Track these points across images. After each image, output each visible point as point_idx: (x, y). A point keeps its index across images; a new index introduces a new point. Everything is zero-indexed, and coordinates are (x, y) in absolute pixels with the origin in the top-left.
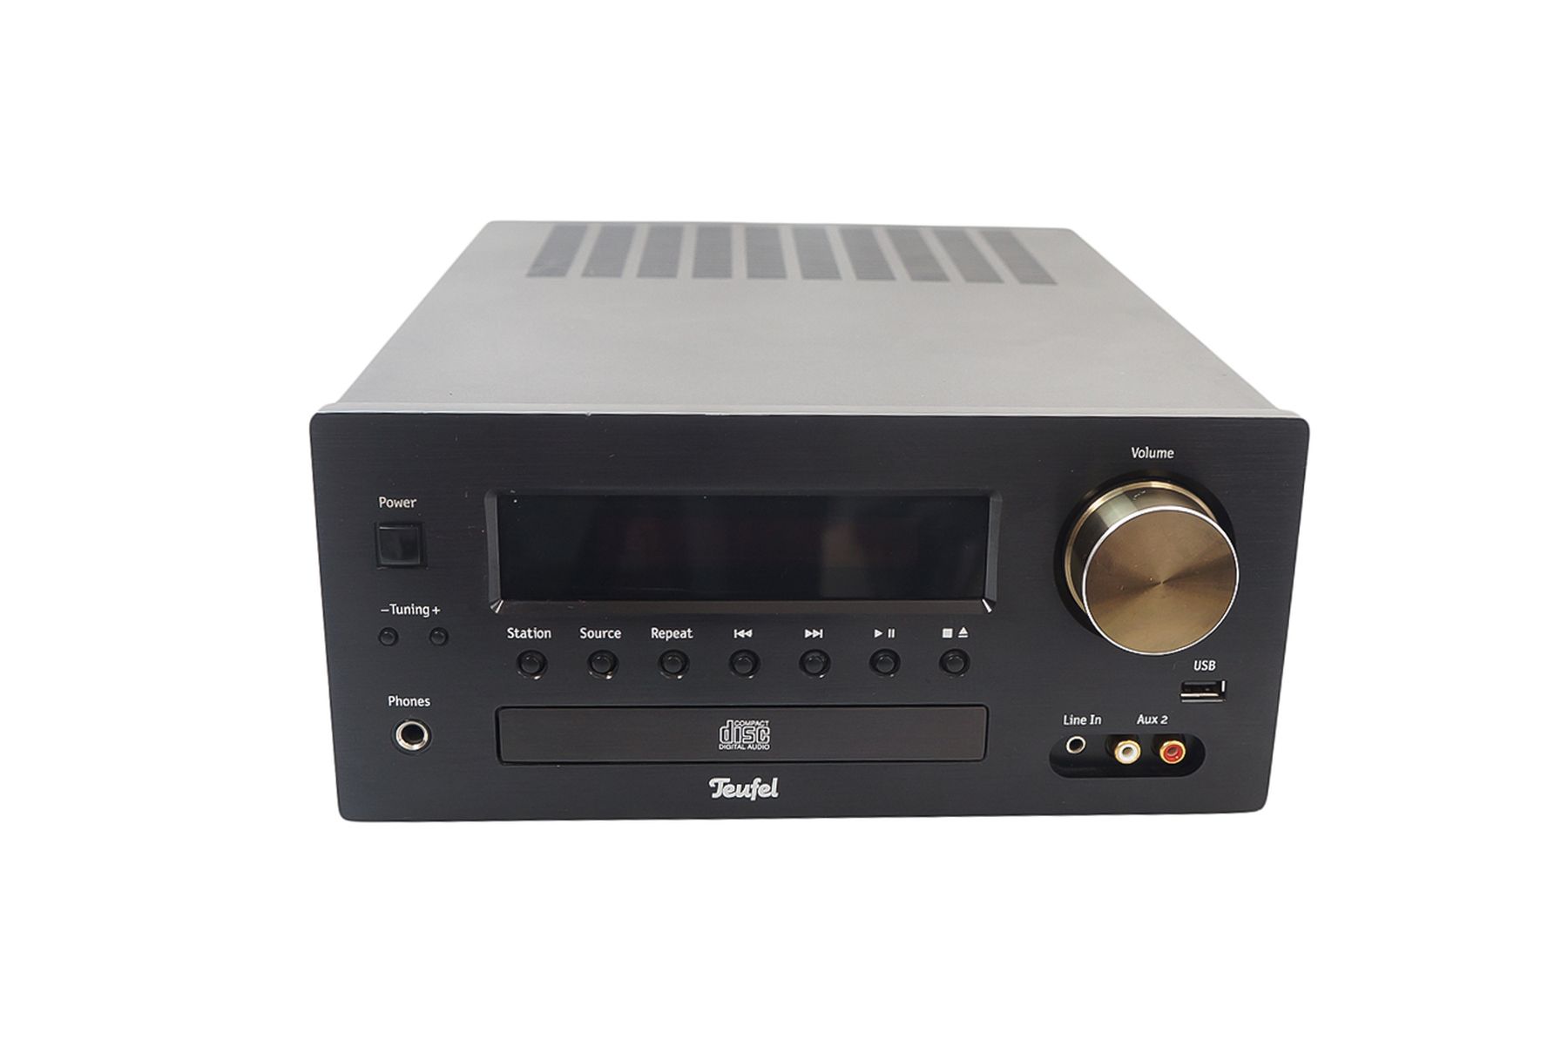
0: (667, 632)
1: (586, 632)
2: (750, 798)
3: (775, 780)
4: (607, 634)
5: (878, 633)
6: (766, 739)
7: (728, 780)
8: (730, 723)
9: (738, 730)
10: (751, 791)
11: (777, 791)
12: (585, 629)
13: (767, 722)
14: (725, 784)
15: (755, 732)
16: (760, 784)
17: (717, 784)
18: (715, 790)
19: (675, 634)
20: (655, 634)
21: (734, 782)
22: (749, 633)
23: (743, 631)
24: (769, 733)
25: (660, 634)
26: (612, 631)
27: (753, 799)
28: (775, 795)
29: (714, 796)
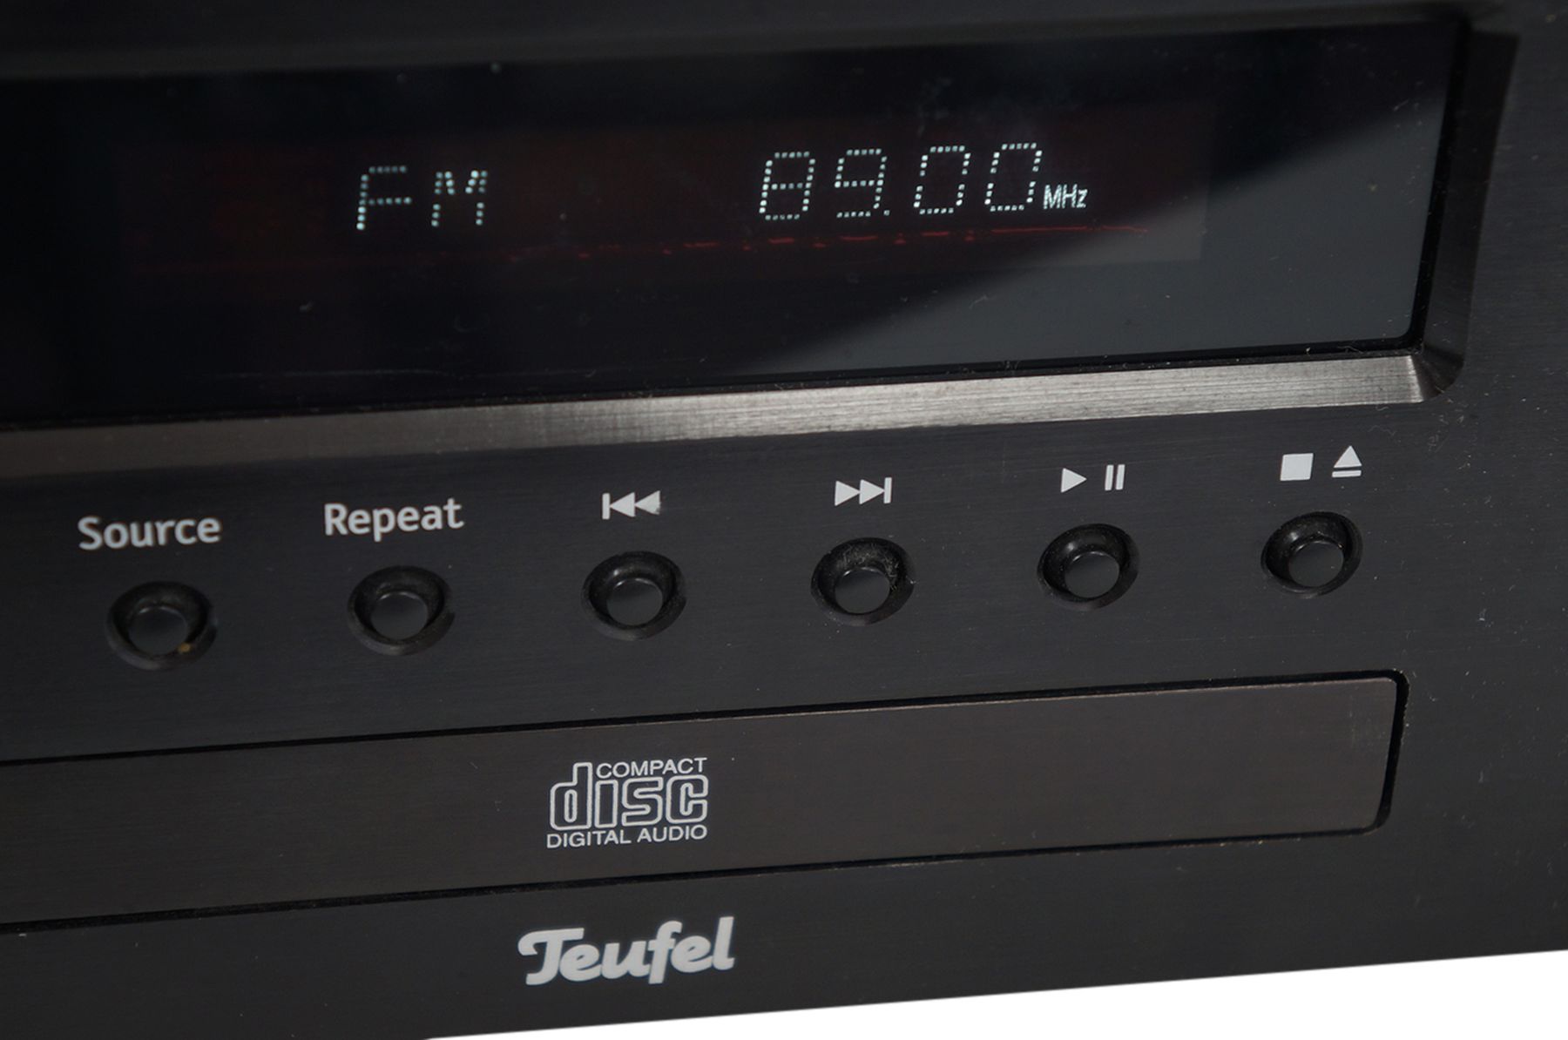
0: (377, 514)
1: (100, 528)
2: (646, 978)
3: (726, 925)
4: (171, 532)
5: (1070, 480)
6: (697, 810)
7: (577, 933)
8: (583, 771)
9: (607, 790)
10: (649, 957)
11: (733, 951)
12: (94, 520)
13: (700, 760)
14: (568, 945)
15: (663, 793)
16: (678, 937)
17: (541, 947)
18: (536, 962)
19: (405, 519)
20: (338, 522)
21: (596, 938)
22: (652, 503)
23: (632, 496)
24: (705, 793)
25: (353, 522)
26: (191, 523)
27: (657, 977)
28: (723, 961)
29: (533, 979)
